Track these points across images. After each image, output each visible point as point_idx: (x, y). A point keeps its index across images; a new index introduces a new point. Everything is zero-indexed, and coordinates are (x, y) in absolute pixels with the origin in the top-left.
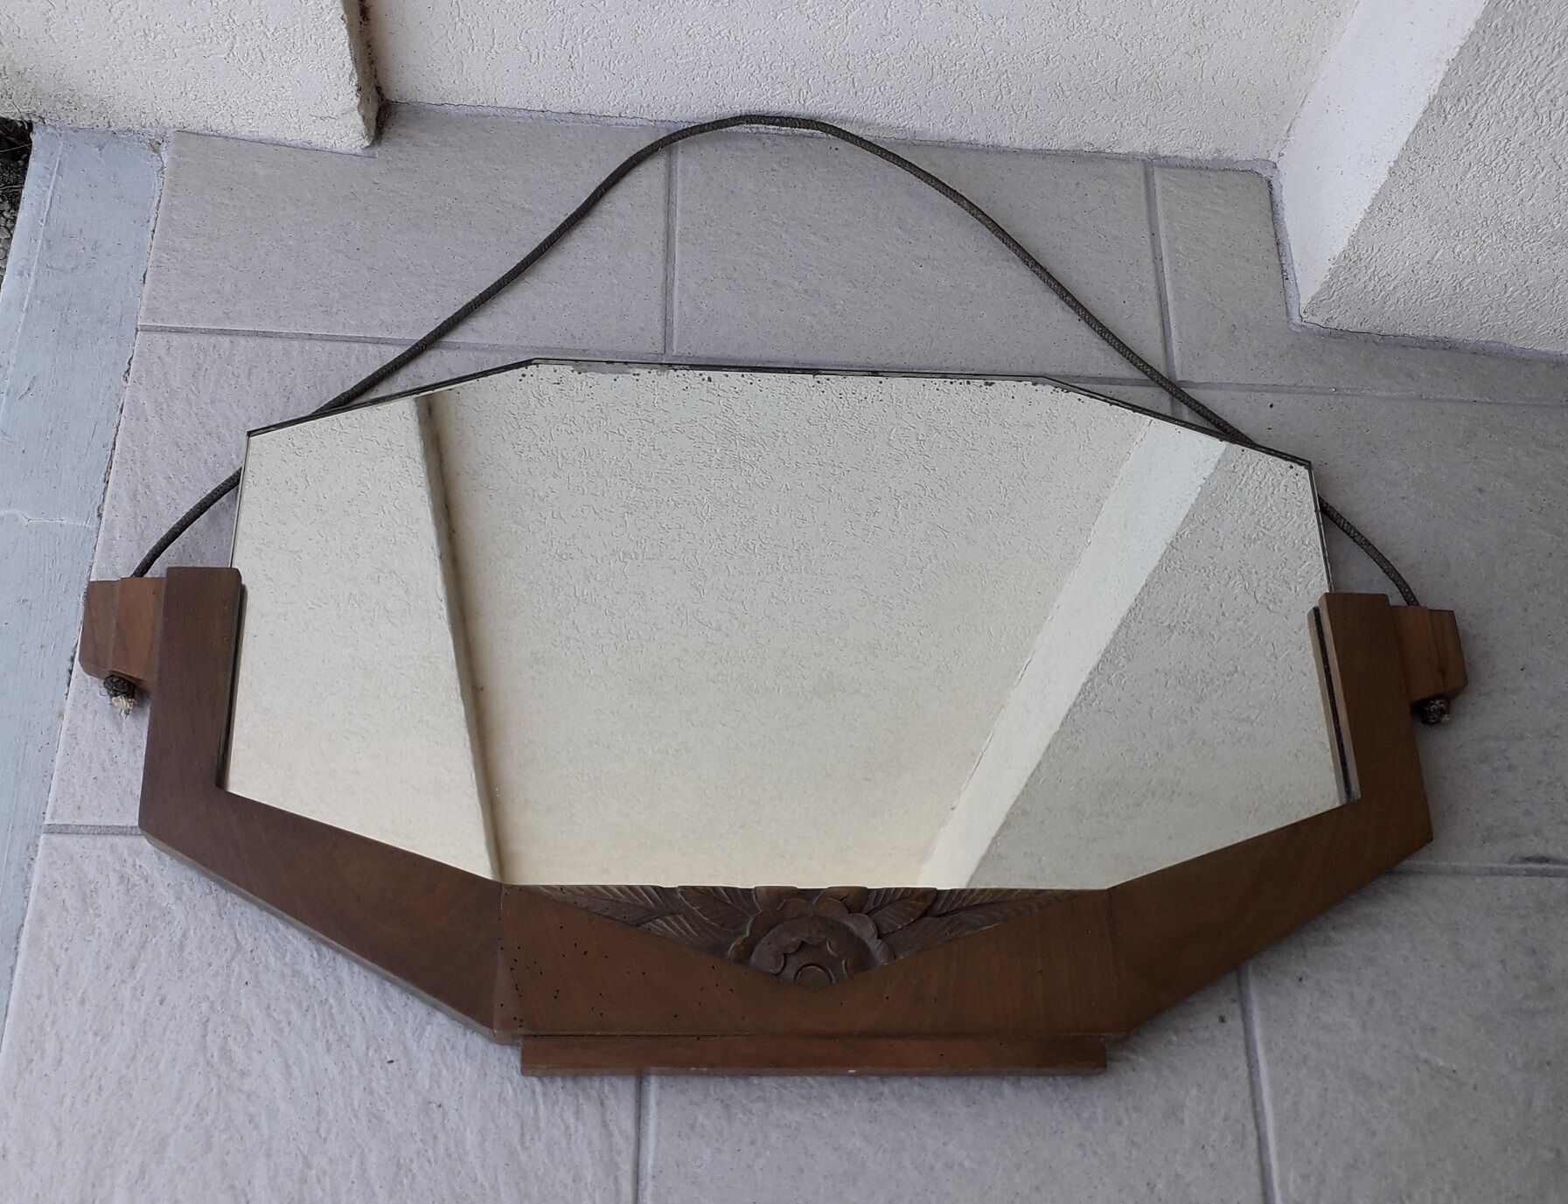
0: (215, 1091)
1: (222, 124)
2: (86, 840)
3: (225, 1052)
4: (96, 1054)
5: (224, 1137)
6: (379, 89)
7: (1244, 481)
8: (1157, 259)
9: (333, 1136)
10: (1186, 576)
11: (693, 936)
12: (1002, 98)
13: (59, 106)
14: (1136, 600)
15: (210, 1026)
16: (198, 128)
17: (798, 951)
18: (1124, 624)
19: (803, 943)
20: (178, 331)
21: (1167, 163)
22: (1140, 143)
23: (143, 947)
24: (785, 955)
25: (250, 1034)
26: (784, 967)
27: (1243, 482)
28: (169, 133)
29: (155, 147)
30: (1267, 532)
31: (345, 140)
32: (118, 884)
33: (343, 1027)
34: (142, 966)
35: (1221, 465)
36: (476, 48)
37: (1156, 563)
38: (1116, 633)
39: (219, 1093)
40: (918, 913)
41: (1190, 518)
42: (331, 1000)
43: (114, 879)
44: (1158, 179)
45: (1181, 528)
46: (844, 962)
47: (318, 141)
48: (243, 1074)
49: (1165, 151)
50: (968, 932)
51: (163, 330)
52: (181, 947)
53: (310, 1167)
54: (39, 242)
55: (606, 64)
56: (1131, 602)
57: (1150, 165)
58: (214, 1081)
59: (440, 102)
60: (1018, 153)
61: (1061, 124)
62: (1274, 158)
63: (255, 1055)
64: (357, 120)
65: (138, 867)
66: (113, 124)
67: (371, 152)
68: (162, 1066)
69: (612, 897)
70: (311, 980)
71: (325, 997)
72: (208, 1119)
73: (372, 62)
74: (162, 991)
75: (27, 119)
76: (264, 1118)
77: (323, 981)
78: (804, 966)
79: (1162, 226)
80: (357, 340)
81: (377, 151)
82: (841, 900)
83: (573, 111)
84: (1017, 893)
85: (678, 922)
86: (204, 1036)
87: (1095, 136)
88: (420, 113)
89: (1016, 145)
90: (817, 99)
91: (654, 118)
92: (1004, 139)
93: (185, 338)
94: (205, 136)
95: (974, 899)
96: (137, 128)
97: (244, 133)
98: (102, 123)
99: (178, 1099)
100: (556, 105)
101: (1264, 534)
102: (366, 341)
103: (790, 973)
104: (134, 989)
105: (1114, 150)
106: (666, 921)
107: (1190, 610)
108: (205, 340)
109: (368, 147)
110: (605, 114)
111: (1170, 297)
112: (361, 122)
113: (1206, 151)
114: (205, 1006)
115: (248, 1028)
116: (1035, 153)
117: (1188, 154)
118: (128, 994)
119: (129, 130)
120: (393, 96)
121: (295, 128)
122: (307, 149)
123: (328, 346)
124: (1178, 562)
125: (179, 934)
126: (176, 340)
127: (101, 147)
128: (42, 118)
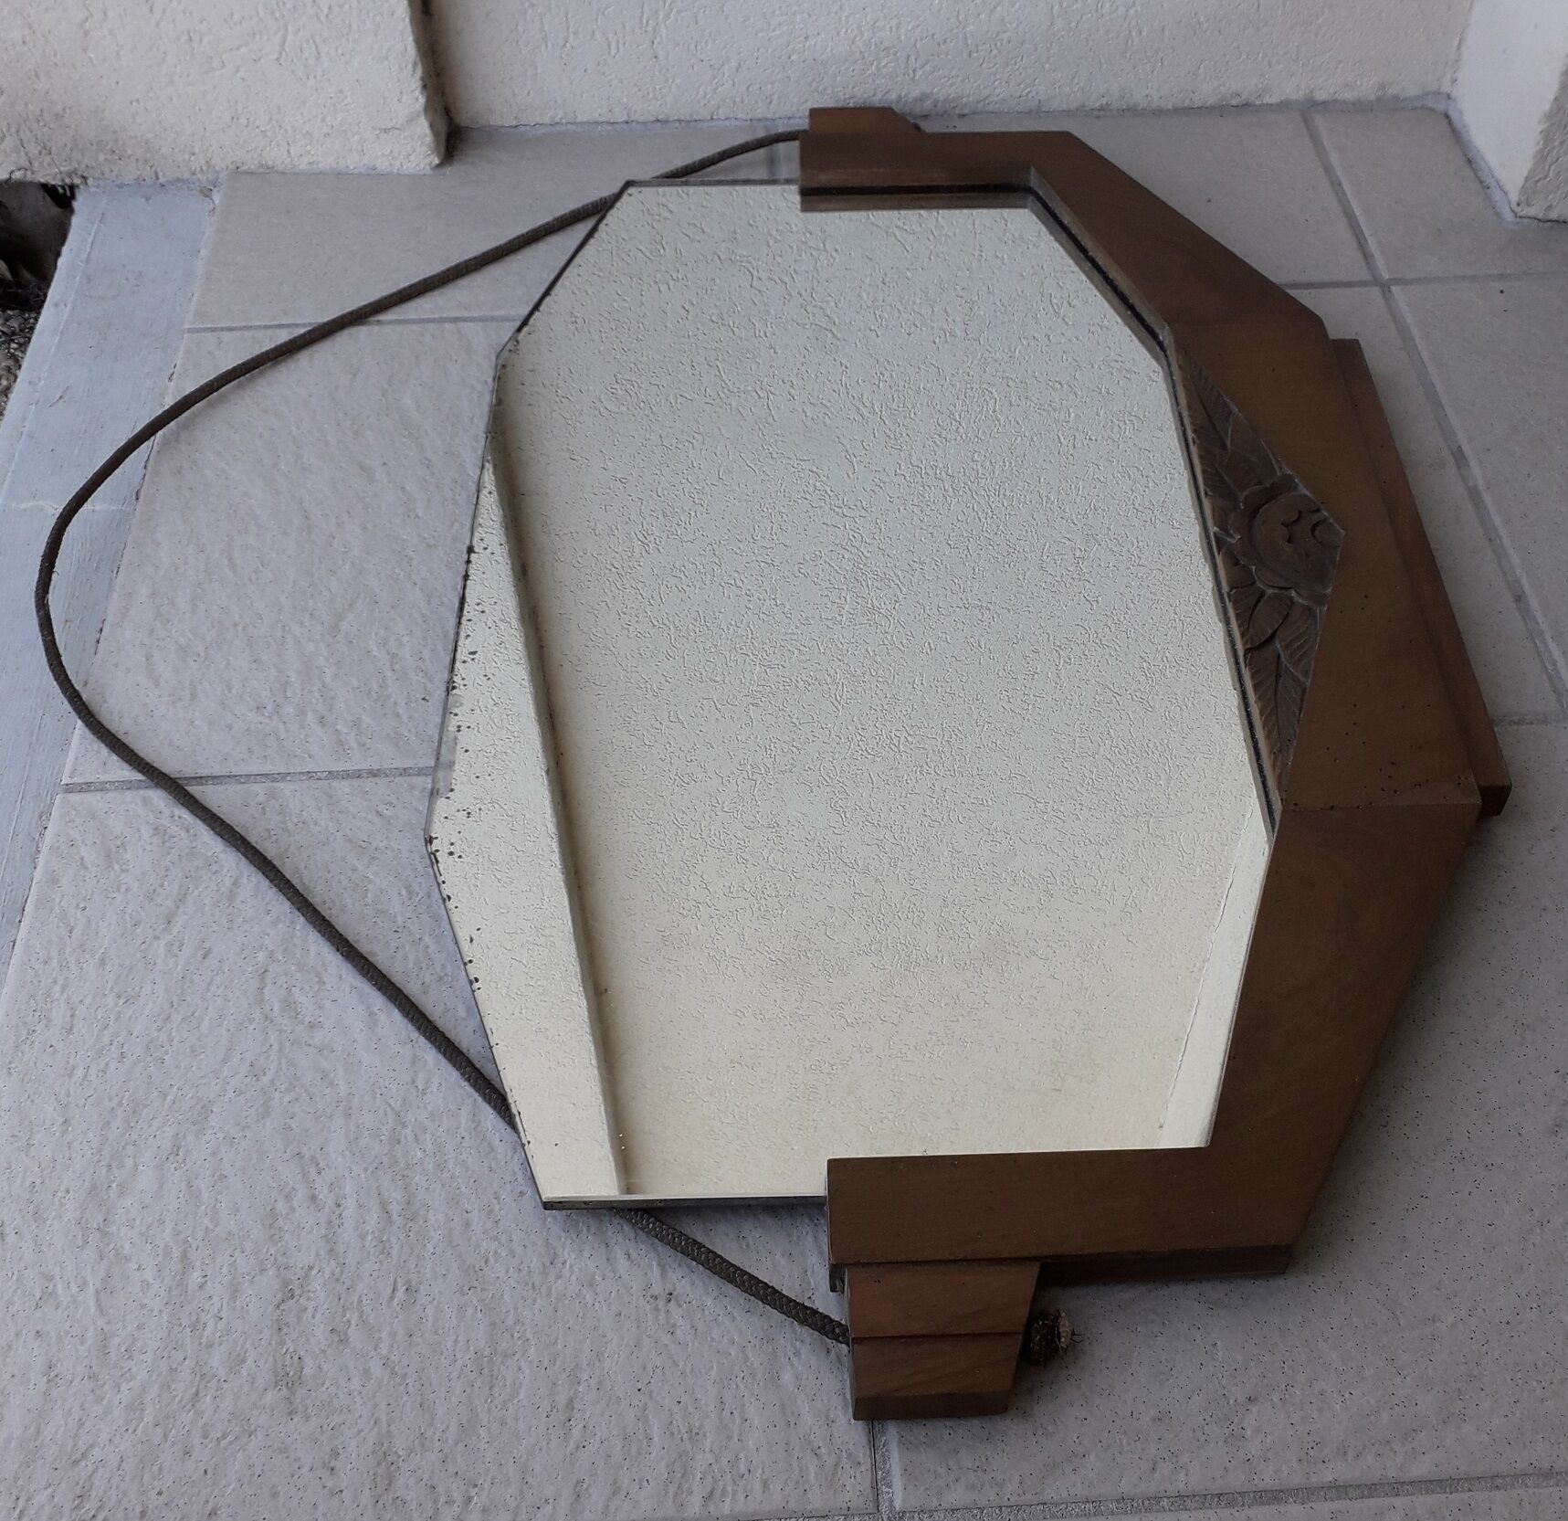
0: (275, 1047)
1: (276, 155)
2: (110, 795)
3: (289, 1005)
4: (118, 1017)
5: (287, 1099)
6: (447, 111)
8: (1336, 185)
9: (434, 1087)
12: (1133, 42)
13: (102, 157)
15: (269, 977)
16: (251, 164)
20: (230, 329)
21: (1324, 106)
22: (1290, 88)
23: (181, 900)
25: (321, 982)
28: (222, 176)
29: (206, 193)
31: (412, 158)
32: (150, 837)
33: (443, 967)
34: (180, 921)
36: (549, 44)
39: (280, 1050)
42: (427, 939)
43: (146, 832)
44: (1320, 123)
47: (382, 165)
48: (312, 1026)
49: (1321, 96)
51: (213, 330)
52: (231, 897)
53: (404, 1125)
54: (78, 278)
55: (692, 47)
57: (1309, 109)
58: (273, 1038)
59: (514, 123)
60: (1160, 112)
61: (1202, 71)
62: (1446, 87)
63: (328, 1004)
64: (423, 128)
65: (177, 818)
66: (160, 175)
67: (442, 171)
68: (205, 1025)
70: (400, 919)
71: (418, 936)
72: (265, 1080)
73: (438, 75)
74: (205, 945)
75: (68, 181)
76: (341, 1073)
77: (415, 919)
79: (1334, 158)
80: (433, 321)
81: (448, 170)
83: (660, 118)
86: (261, 989)
87: (1239, 83)
88: (493, 136)
89: (1154, 106)
90: (927, 68)
91: (750, 117)
92: (1139, 97)
93: (237, 334)
94: (265, 173)
96: (187, 175)
97: (303, 165)
98: (148, 173)
99: (225, 1060)
100: (644, 110)
102: (442, 320)
104: (170, 945)
105: (1265, 102)
109: (438, 166)
110: (695, 117)
111: (1358, 212)
112: (428, 131)
113: (1366, 87)
114: (261, 956)
115: (319, 975)
116: (1176, 111)
117: (1348, 96)
118: (162, 951)
119: (178, 180)
120: (463, 119)
121: (357, 151)
122: (373, 176)
125: (228, 882)
126: (226, 336)
127: (147, 199)
128: (84, 178)
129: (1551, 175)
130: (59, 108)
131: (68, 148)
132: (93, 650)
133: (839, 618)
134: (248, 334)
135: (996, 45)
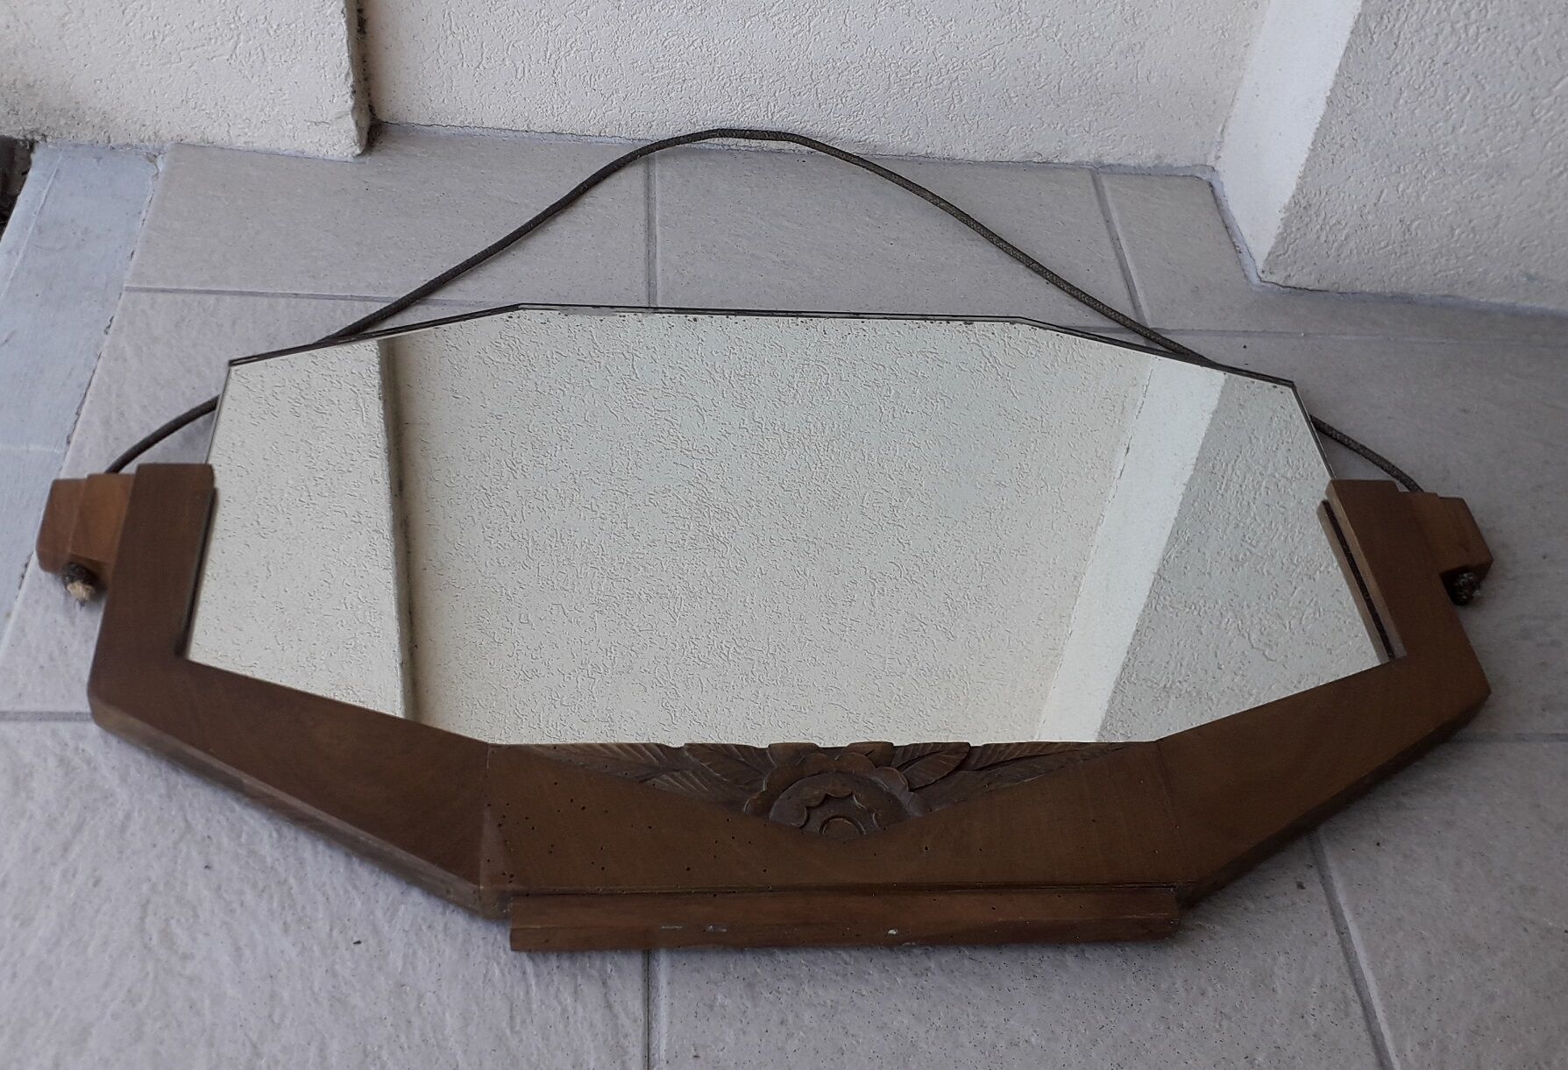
0: (151, 976)
1: (218, 134)
2: (23, 726)
3: (166, 935)
4: (13, 939)
5: (159, 1024)
6: (371, 109)
7: (1224, 484)
8: (1115, 240)
9: (287, 1023)
10: (1177, 615)
11: (704, 792)
12: (955, 107)
13: (62, 122)
14: (1128, 653)
15: (151, 907)
16: (195, 139)
17: (822, 804)
18: (1119, 689)
19: (827, 797)
20: (163, 291)
21: (1111, 169)
22: (1084, 152)
23: (78, 829)
24: (808, 808)
25: (196, 916)
26: (807, 821)
27: (1223, 486)
28: (168, 145)
29: (152, 159)
30: (1253, 549)
31: (336, 147)
32: (57, 767)
33: (304, 908)
34: (77, 848)
35: (1200, 465)
36: (465, 65)
37: (1144, 600)
38: (1112, 700)
39: (156, 977)
40: (953, 766)
41: (1175, 536)
42: (292, 881)
43: (52, 762)
44: (1106, 182)
45: (1167, 550)
46: (874, 815)
47: (310, 150)
48: (185, 957)
49: (1108, 160)
50: (1008, 784)
51: (148, 290)
52: (123, 828)
53: (259, 1056)
54: (31, 229)
55: (587, 79)
56: (1122, 657)
57: (1097, 171)
58: (150, 967)
59: (430, 123)
60: (974, 163)
61: (1010, 133)
62: (1211, 162)
63: (200, 937)
64: (349, 124)
65: (80, 751)
66: (112, 139)
67: (362, 160)
68: (90, 950)
69: (611, 755)
70: (269, 860)
71: (283, 877)
72: (141, 1006)
73: (366, 79)
74: (97, 873)
75: (29, 137)
76: (207, 1003)
77: (282, 861)
78: (833, 817)
79: (1115, 216)
80: (344, 298)
81: (367, 159)
82: (866, 755)
83: (555, 131)
84: (1056, 746)
85: (687, 777)
86: (142, 919)
87: (1045, 145)
88: (410, 133)
89: (970, 157)
90: (784, 113)
91: (632, 136)
92: (958, 151)
93: (170, 296)
94: (204, 148)
95: (1010, 754)
96: (135, 142)
97: (239, 143)
98: (102, 138)
99: (106, 985)
100: (541, 123)
101: (1251, 552)
102: (353, 298)
103: (815, 825)
104: (64, 873)
105: (1062, 161)
106: (672, 777)
107: (1185, 664)
108: (189, 298)
109: (358, 155)
110: (585, 133)
111: (1131, 266)
112: (353, 127)
113: (1146, 157)
114: (145, 888)
115: (194, 909)
116: (988, 164)
117: (1131, 162)
118: (57, 876)
119: (128, 145)
120: (384, 116)
121: (289, 136)
122: (300, 157)
123: (314, 302)
124: (1167, 597)
125: (121, 815)
126: (160, 298)
127: (99, 159)
128: (44, 136)
129: (1289, 253)
130: (31, 79)
131: (34, 112)
132: (17, 583)
133: (681, 542)
134: (179, 297)
135: (841, 100)
